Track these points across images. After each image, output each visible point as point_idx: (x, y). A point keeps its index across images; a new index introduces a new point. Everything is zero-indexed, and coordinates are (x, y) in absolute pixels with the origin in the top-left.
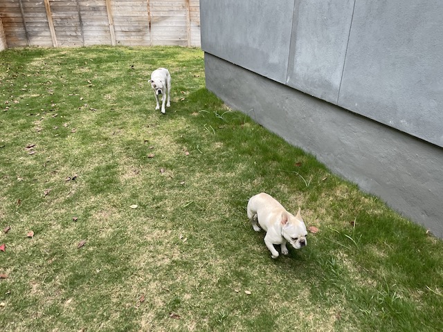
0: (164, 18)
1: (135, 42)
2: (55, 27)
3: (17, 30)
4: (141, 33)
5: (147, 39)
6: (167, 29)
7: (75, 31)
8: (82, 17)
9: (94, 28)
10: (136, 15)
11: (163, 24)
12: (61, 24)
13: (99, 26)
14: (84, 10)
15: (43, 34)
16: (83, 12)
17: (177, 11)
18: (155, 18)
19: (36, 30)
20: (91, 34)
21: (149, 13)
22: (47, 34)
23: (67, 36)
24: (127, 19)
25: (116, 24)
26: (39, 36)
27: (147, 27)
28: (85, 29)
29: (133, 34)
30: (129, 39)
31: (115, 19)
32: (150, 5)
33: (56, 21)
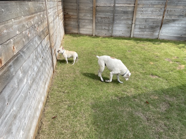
1: (147, 35)
2: (96, 23)
3: (72, 23)
4: (153, 30)
5: (157, 34)
6: (174, 28)
7: (108, 26)
8: (115, 18)
9: (121, 25)
10: (153, 17)
11: (172, 24)
12: (101, 21)
13: (125, 24)
14: (117, 13)
15: (87, 27)
16: (117, 14)
18: (166, 20)
19: (84, 24)
20: (118, 29)
21: (163, 17)
22: (90, 27)
23: (102, 29)
24: (146, 20)
25: (137, 23)
26: (85, 28)
28: (115, 25)
29: (147, 30)
30: (142, 33)
31: (137, 20)
32: (166, 11)
33: (98, 19)
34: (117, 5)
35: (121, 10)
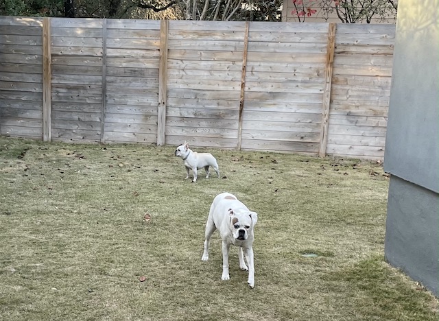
0: (274, 95)
1: (204, 138)
2: (53, 103)
4: (220, 124)
5: (233, 135)
6: (277, 118)
7: (90, 113)
8: (108, 88)
9: (126, 110)
10: (215, 87)
11: (271, 106)
12: (66, 98)
13: (138, 105)
14: (113, 75)
15: (28, 114)
16: (113, 79)
17: (304, 82)
18: (253, 95)
19: (17, 106)
20: (120, 121)
21: (243, 86)
22: (37, 115)
23: (72, 121)
24: (197, 94)
25: (171, 104)
26: (19, 119)
27: (233, 112)
28: (109, 109)
29: (204, 123)
30: (192, 133)
31: (172, 94)
32: (249, 69)
33: (58, 92)
34: (110, 52)
35: (124, 65)
